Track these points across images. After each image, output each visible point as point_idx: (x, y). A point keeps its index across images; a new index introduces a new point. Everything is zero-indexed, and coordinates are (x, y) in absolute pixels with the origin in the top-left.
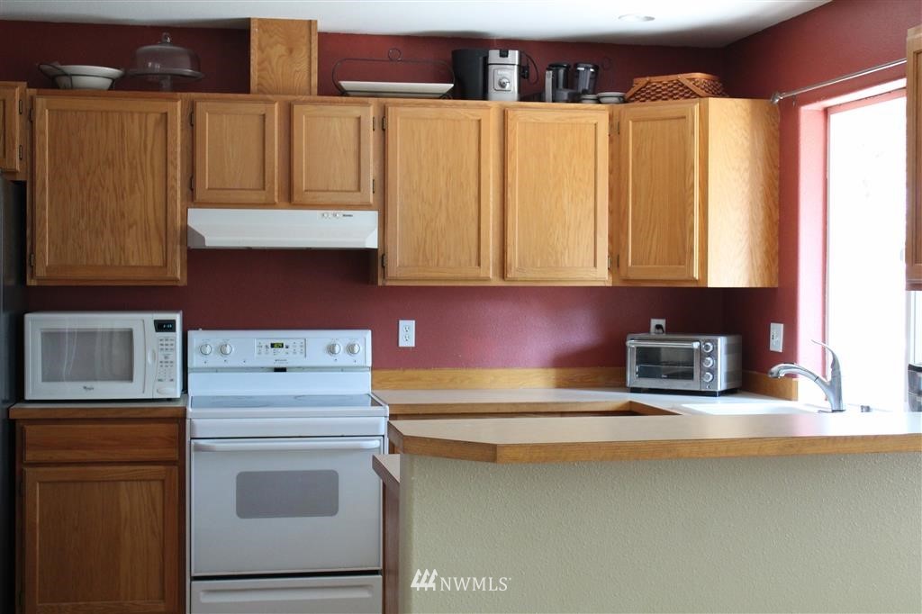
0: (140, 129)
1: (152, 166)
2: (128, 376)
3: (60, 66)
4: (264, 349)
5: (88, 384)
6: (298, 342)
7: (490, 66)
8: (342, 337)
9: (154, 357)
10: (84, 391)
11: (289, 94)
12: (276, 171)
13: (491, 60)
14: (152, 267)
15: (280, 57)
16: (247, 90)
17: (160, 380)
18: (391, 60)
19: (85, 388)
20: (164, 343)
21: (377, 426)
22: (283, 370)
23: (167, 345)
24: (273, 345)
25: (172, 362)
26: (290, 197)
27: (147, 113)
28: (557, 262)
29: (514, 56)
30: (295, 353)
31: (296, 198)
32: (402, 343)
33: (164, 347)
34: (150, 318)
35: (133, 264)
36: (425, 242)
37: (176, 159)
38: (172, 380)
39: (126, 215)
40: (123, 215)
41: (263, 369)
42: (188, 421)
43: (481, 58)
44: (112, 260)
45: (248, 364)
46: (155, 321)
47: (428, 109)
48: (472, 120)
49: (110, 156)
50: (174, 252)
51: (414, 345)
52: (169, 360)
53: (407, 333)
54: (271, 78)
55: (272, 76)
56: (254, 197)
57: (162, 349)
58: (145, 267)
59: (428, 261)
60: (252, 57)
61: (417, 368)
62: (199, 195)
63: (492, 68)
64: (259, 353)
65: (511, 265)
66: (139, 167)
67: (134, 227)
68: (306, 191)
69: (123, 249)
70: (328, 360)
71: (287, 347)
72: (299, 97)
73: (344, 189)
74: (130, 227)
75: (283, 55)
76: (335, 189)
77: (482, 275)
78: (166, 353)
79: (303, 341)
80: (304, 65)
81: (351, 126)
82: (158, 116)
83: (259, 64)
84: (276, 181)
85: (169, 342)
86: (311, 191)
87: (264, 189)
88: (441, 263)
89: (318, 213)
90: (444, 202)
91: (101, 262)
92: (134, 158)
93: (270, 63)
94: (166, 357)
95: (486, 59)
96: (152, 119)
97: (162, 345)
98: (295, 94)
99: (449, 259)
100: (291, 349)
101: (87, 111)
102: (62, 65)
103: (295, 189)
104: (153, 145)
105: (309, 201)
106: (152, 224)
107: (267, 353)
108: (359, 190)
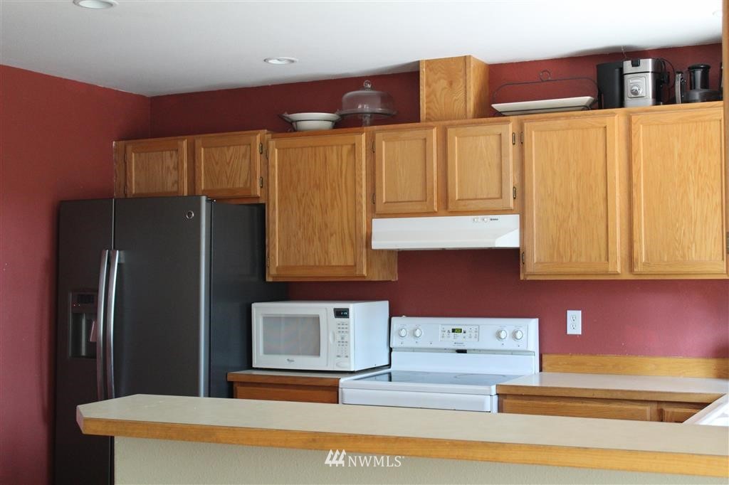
0: (338, 159)
1: (346, 187)
2: (317, 353)
3: (288, 115)
4: (446, 333)
5: (291, 357)
6: (474, 328)
7: (625, 76)
8: (507, 325)
9: (334, 338)
10: (288, 363)
11: (446, 120)
12: (435, 185)
13: (625, 71)
14: (346, 267)
15: (443, 89)
16: (417, 119)
17: (338, 356)
18: (543, 81)
19: (288, 360)
20: (341, 326)
21: (482, 403)
22: (464, 351)
23: (343, 328)
24: (454, 331)
25: (346, 342)
26: (447, 206)
27: (342, 146)
28: (684, 256)
29: (648, 64)
30: (470, 337)
31: (451, 207)
32: (570, 331)
33: (341, 330)
34: (332, 306)
35: (333, 264)
36: (559, 240)
37: (361, 179)
38: (347, 357)
39: (329, 225)
40: (326, 225)
41: (445, 350)
42: (340, 390)
43: (617, 70)
44: (319, 262)
45: (434, 345)
46: (335, 309)
47: (559, 122)
48: (600, 128)
49: (318, 182)
50: (361, 253)
51: (580, 333)
52: (344, 340)
53: (574, 322)
54: (436, 108)
55: (437, 106)
56: (418, 208)
57: (339, 332)
58: (343, 266)
59: (562, 257)
60: (421, 93)
61: (584, 354)
62: (379, 208)
63: (626, 77)
64: (443, 337)
65: (637, 260)
66: (337, 188)
67: (334, 235)
68: (459, 200)
69: (327, 253)
70: (495, 344)
71: (465, 332)
72: (454, 121)
73: (490, 196)
74: (332, 235)
75: (445, 88)
76: (482, 197)
77: (611, 269)
78: (343, 334)
79: (477, 327)
80: (461, 95)
81: (493, 141)
82: (349, 147)
83: (427, 97)
84: (435, 193)
85: (345, 326)
86: (463, 200)
87: (426, 201)
88: (574, 259)
89: (470, 218)
90: (575, 203)
91: (312, 264)
92: (334, 181)
93: (435, 96)
94: (342, 338)
95: (621, 69)
96: (346, 149)
97: (339, 328)
98: (451, 119)
99: (581, 256)
100: (467, 334)
101: (302, 148)
102: (289, 114)
103: (450, 199)
104: (346, 170)
105: (461, 208)
106: (346, 231)
107: (449, 337)
108: (501, 197)
